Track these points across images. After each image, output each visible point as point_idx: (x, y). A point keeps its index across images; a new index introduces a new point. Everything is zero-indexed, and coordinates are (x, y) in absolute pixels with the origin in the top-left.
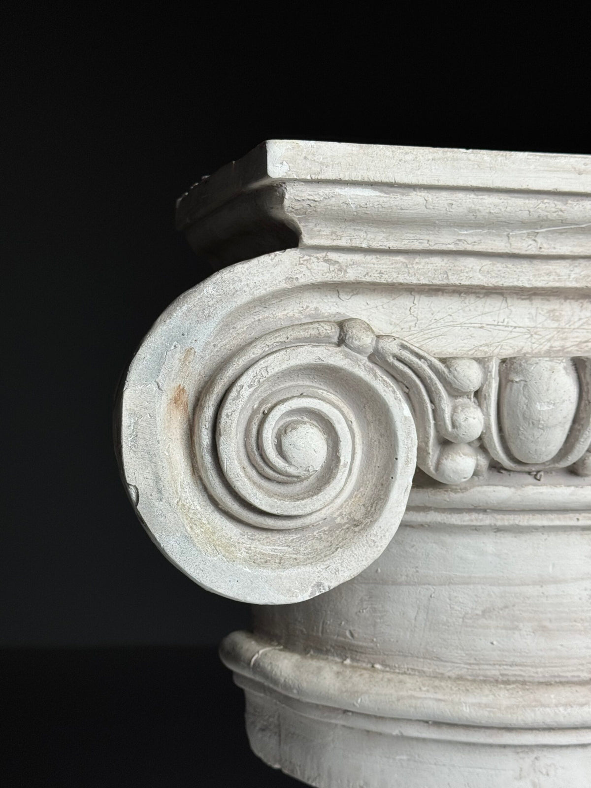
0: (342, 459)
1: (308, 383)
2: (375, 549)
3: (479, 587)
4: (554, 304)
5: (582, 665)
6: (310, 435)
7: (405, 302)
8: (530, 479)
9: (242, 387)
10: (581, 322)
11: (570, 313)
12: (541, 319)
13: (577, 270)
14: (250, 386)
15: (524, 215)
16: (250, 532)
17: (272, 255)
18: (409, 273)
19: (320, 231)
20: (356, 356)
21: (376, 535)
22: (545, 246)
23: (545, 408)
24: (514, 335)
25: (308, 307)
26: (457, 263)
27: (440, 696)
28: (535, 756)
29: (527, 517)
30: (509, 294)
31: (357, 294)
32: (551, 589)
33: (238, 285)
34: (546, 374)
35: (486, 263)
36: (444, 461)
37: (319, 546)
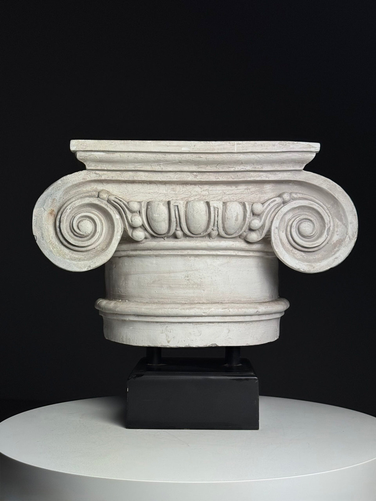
0: (97, 230)
1: (90, 209)
2: (107, 257)
3: (151, 274)
4: (174, 186)
5: (183, 299)
6: (86, 223)
7: (124, 186)
8: (162, 239)
9: (67, 209)
10: (183, 192)
11: (179, 189)
12: (169, 191)
13: (177, 175)
14: (70, 209)
15: (153, 159)
16: (72, 251)
17: (79, 172)
18: (121, 177)
19: (91, 165)
20: (102, 201)
21: (107, 253)
22: (164, 168)
23: (157, 216)
24: (160, 196)
25: (93, 187)
26: (137, 174)
27: (137, 306)
28: (166, 326)
29: (163, 251)
30: (158, 183)
31: (109, 183)
32: (172, 275)
33: (68, 181)
34: (156, 205)
35: (147, 174)
36: (133, 233)
37: (92, 256)
